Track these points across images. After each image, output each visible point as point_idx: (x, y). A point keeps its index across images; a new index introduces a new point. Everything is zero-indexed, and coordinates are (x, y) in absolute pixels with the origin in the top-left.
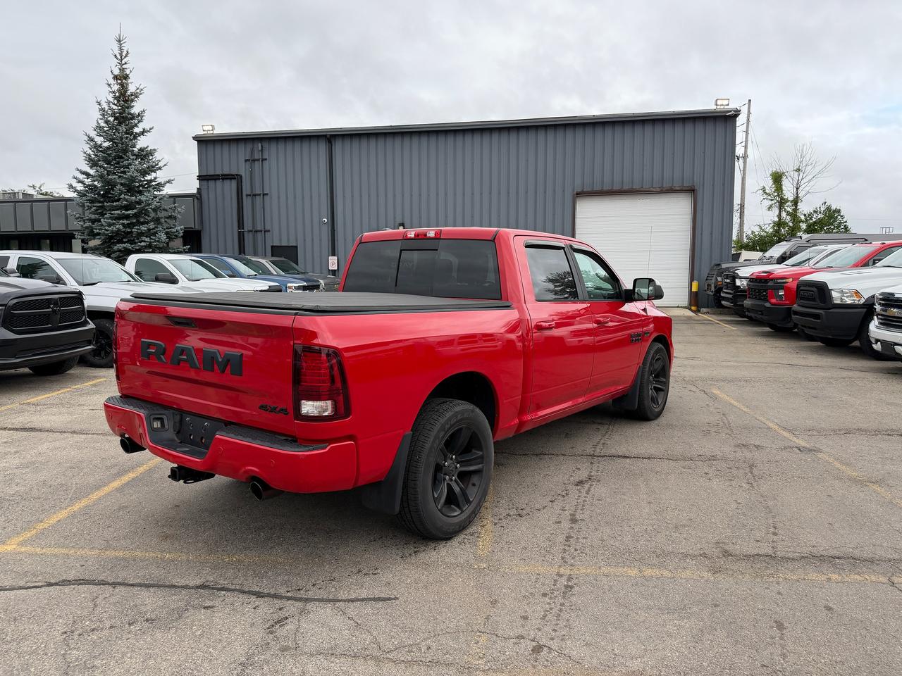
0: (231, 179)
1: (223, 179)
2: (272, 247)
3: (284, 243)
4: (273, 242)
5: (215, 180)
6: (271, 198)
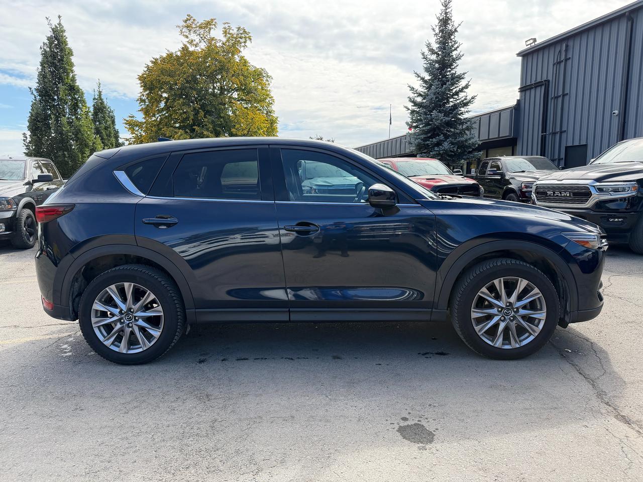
0: (541, 86)
1: (536, 87)
2: (567, 148)
3: (577, 143)
4: (567, 144)
5: (530, 89)
6: (570, 97)
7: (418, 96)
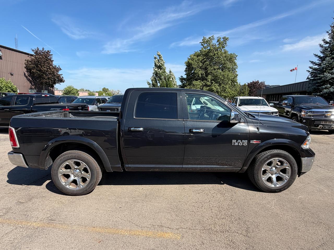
7: (316, 65)
